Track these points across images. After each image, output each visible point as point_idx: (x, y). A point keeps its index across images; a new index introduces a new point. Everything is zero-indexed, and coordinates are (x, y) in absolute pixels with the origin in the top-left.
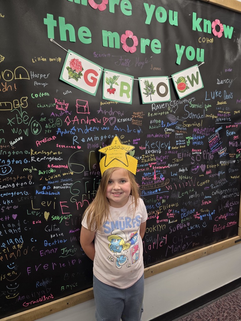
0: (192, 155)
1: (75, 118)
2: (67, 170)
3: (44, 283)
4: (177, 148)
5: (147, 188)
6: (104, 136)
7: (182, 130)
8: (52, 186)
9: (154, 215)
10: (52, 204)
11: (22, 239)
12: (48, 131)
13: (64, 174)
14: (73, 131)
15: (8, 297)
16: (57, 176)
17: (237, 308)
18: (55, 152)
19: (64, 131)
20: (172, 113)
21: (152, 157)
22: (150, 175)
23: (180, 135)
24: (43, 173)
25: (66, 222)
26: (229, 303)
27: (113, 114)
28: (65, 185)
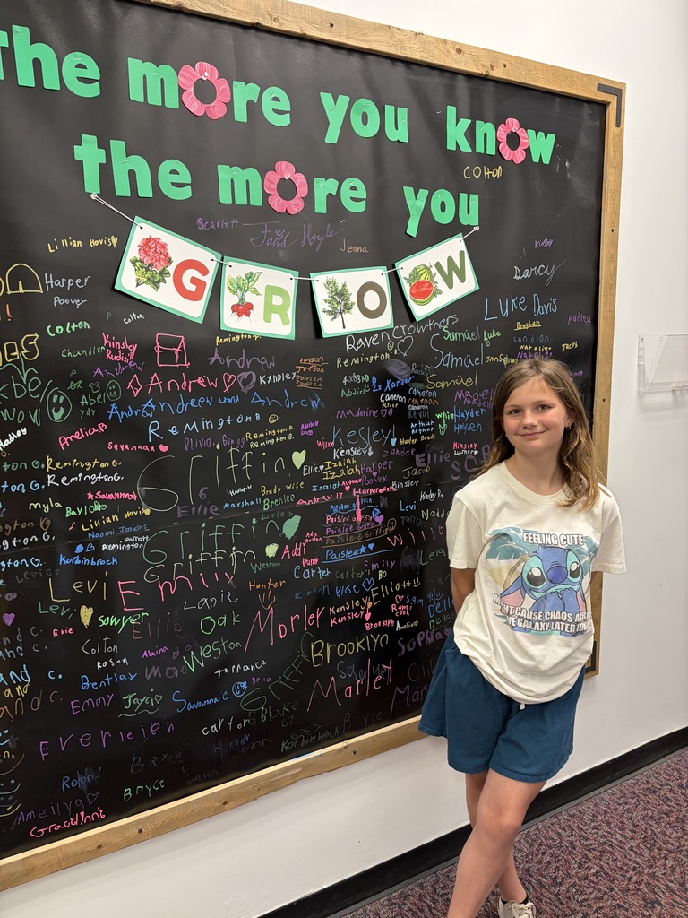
0: (453, 458)
1: (153, 378)
2: (135, 505)
3: (80, 779)
4: (414, 441)
5: (340, 543)
6: (225, 419)
7: (424, 398)
8: (98, 543)
9: (358, 609)
10: (100, 587)
11: (27, 672)
12: (89, 411)
13: (127, 515)
14: (149, 410)
16: (111, 519)
17: (577, 844)
18: (104, 462)
19: (127, 410)
20: (399, 357)
21: (352, 466)
22: (347, 510)
23: (422, 410)
24: (77, 513)
25: (134, 631)
26: (560, 831)
27: (249, 364)
28: (130, 540)
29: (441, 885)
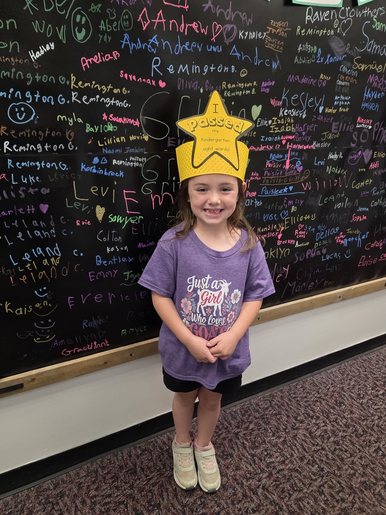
0: (355, 129)
1: (159, 14)
2: (137, 131)
3: (95, 322)
4: (335, 111)
5: (272, 183)
6: (210, 66)
7: (349, 76)
8: (110, 158)
9: (275, 231)
10: (110, 192)
11: (58, 249)
12: (106, 37)
13: (132, 138)
14: (153, 45)
15: (36, 340)
16: (120, 139)
17: (369, 376)
18: (117, 88)
19: (136, 42)
20: (340, 35)
21: (290, 124)
22: (281, 159)
23: (344, 86)
24: (95, 130)
25: (133, 228)
27: (233, 16)
28: (133, 159)
29: (293, 392)
